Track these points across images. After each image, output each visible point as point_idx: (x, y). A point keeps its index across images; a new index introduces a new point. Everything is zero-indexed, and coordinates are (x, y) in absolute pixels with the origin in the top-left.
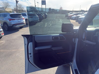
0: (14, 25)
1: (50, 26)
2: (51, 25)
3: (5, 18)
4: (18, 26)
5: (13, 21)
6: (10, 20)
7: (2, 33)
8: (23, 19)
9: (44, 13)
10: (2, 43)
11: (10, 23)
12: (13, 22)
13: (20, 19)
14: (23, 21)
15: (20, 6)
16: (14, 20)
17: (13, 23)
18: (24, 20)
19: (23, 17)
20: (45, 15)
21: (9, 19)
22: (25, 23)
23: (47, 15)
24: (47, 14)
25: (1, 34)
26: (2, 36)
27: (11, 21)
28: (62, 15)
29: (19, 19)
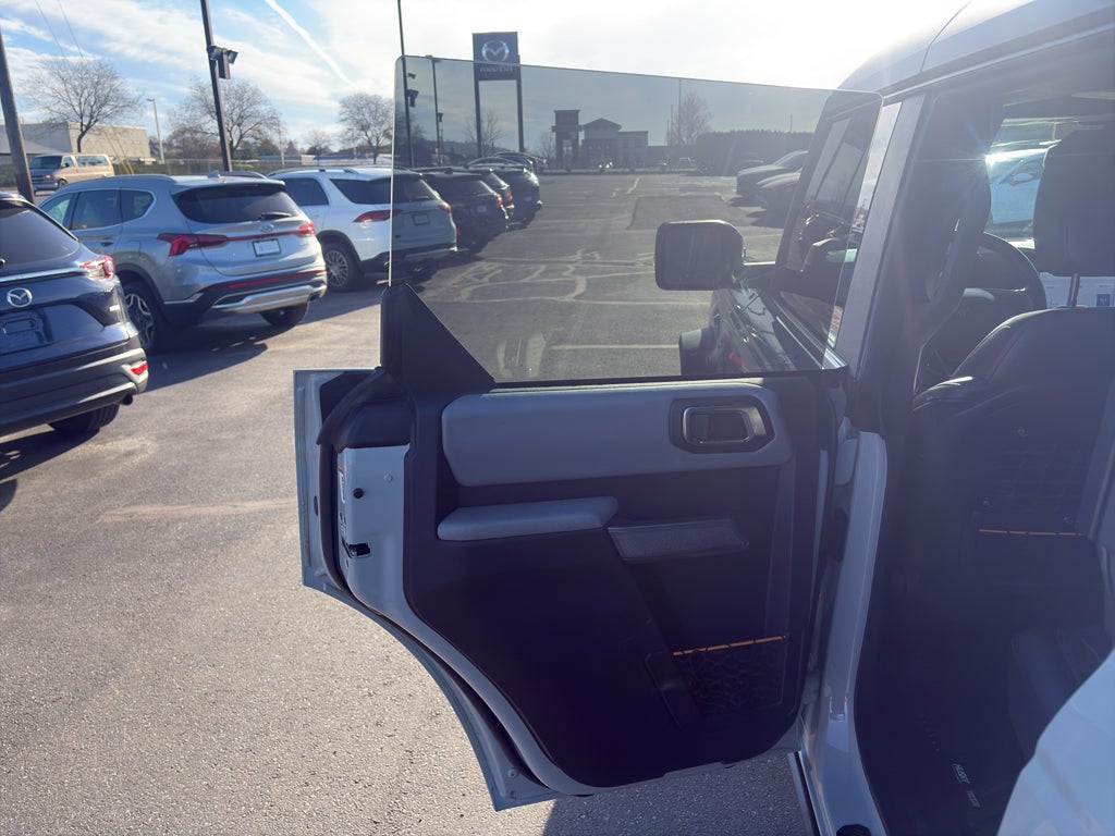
0: (213, 292)
1: (569, 298)
2: (581, 288)
3: (127, 224)
4: (250, 304)
5: (210, 253)
6: (181, 244)
7: (131, 362)
8: (303, 233)
9: (510, 167)
10: (129, 454)
11: (180, 277)
12: (207, 269)
13: (273, 236)
14: (300, 248)
15: (240, 98)
16: (219, 241)
17: (205, 277)
18: (313, 247)
19: (301, 216)
20: (520, 188)
21: (164, 237)
22: (324, 277)
23: (535, 189)
24: (534, 178)
25: (127, 368)
26: (130, 385)
27: (189, 254)
28: (707, 182)
29: (259, 238)
